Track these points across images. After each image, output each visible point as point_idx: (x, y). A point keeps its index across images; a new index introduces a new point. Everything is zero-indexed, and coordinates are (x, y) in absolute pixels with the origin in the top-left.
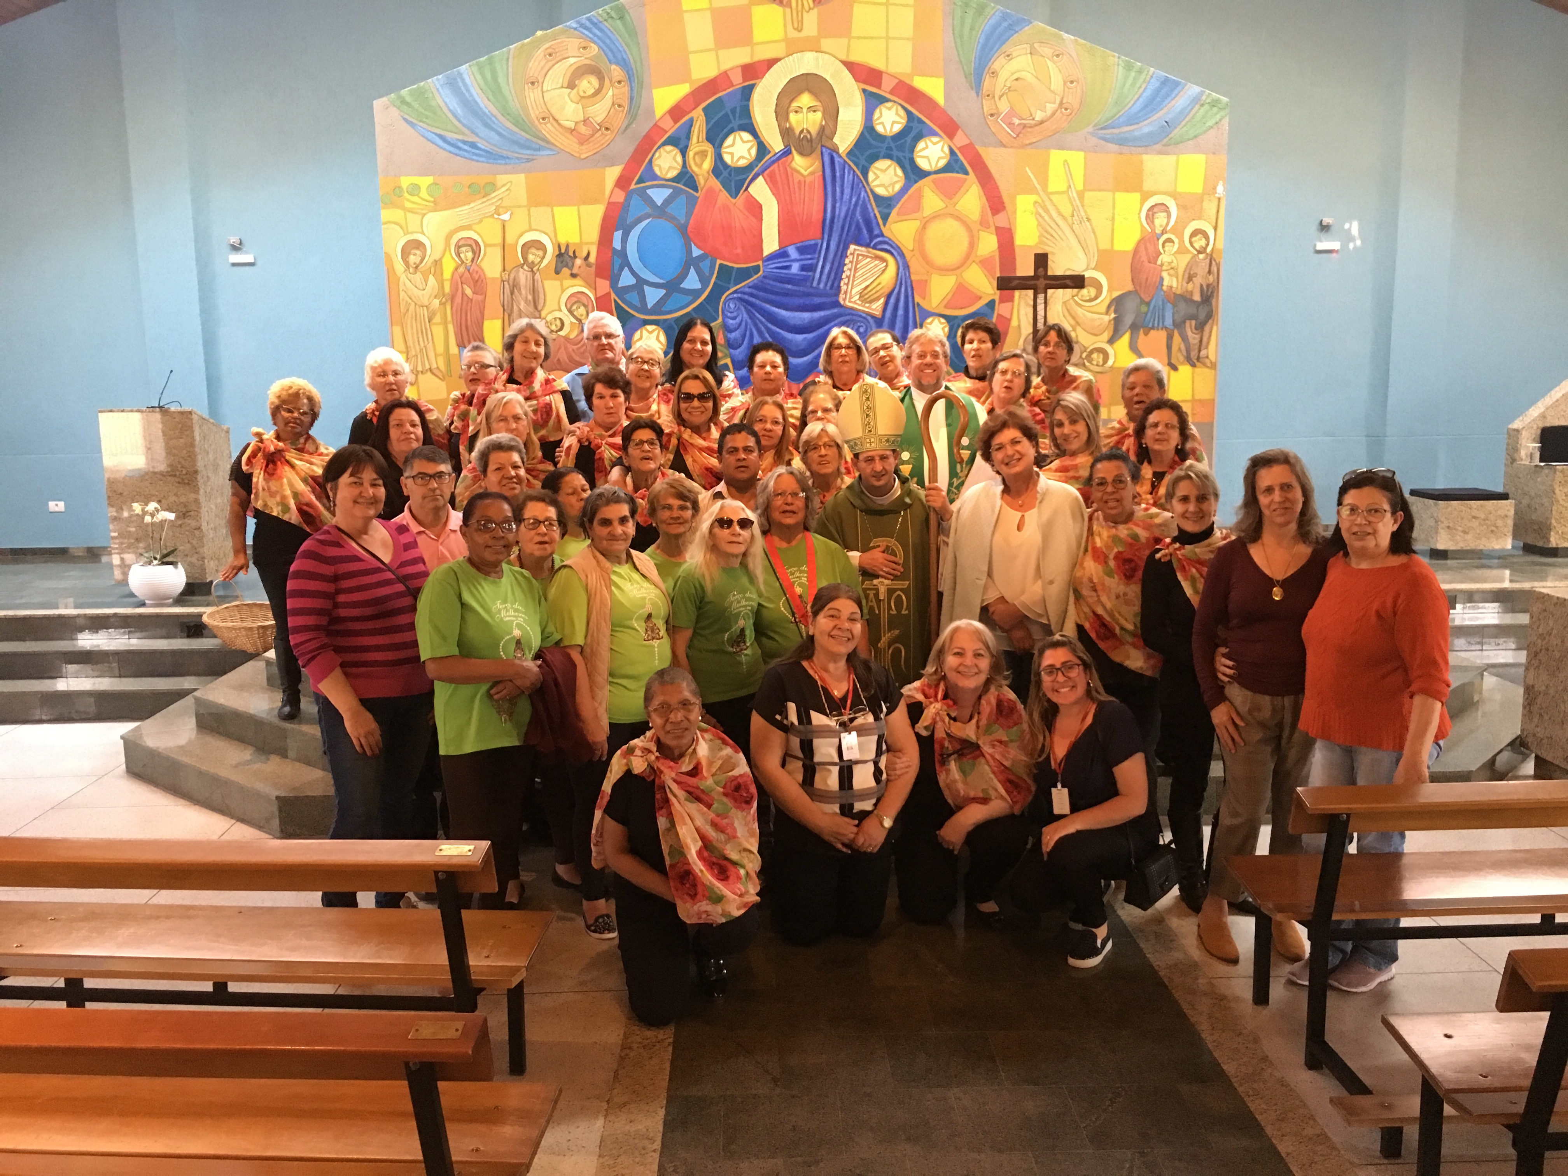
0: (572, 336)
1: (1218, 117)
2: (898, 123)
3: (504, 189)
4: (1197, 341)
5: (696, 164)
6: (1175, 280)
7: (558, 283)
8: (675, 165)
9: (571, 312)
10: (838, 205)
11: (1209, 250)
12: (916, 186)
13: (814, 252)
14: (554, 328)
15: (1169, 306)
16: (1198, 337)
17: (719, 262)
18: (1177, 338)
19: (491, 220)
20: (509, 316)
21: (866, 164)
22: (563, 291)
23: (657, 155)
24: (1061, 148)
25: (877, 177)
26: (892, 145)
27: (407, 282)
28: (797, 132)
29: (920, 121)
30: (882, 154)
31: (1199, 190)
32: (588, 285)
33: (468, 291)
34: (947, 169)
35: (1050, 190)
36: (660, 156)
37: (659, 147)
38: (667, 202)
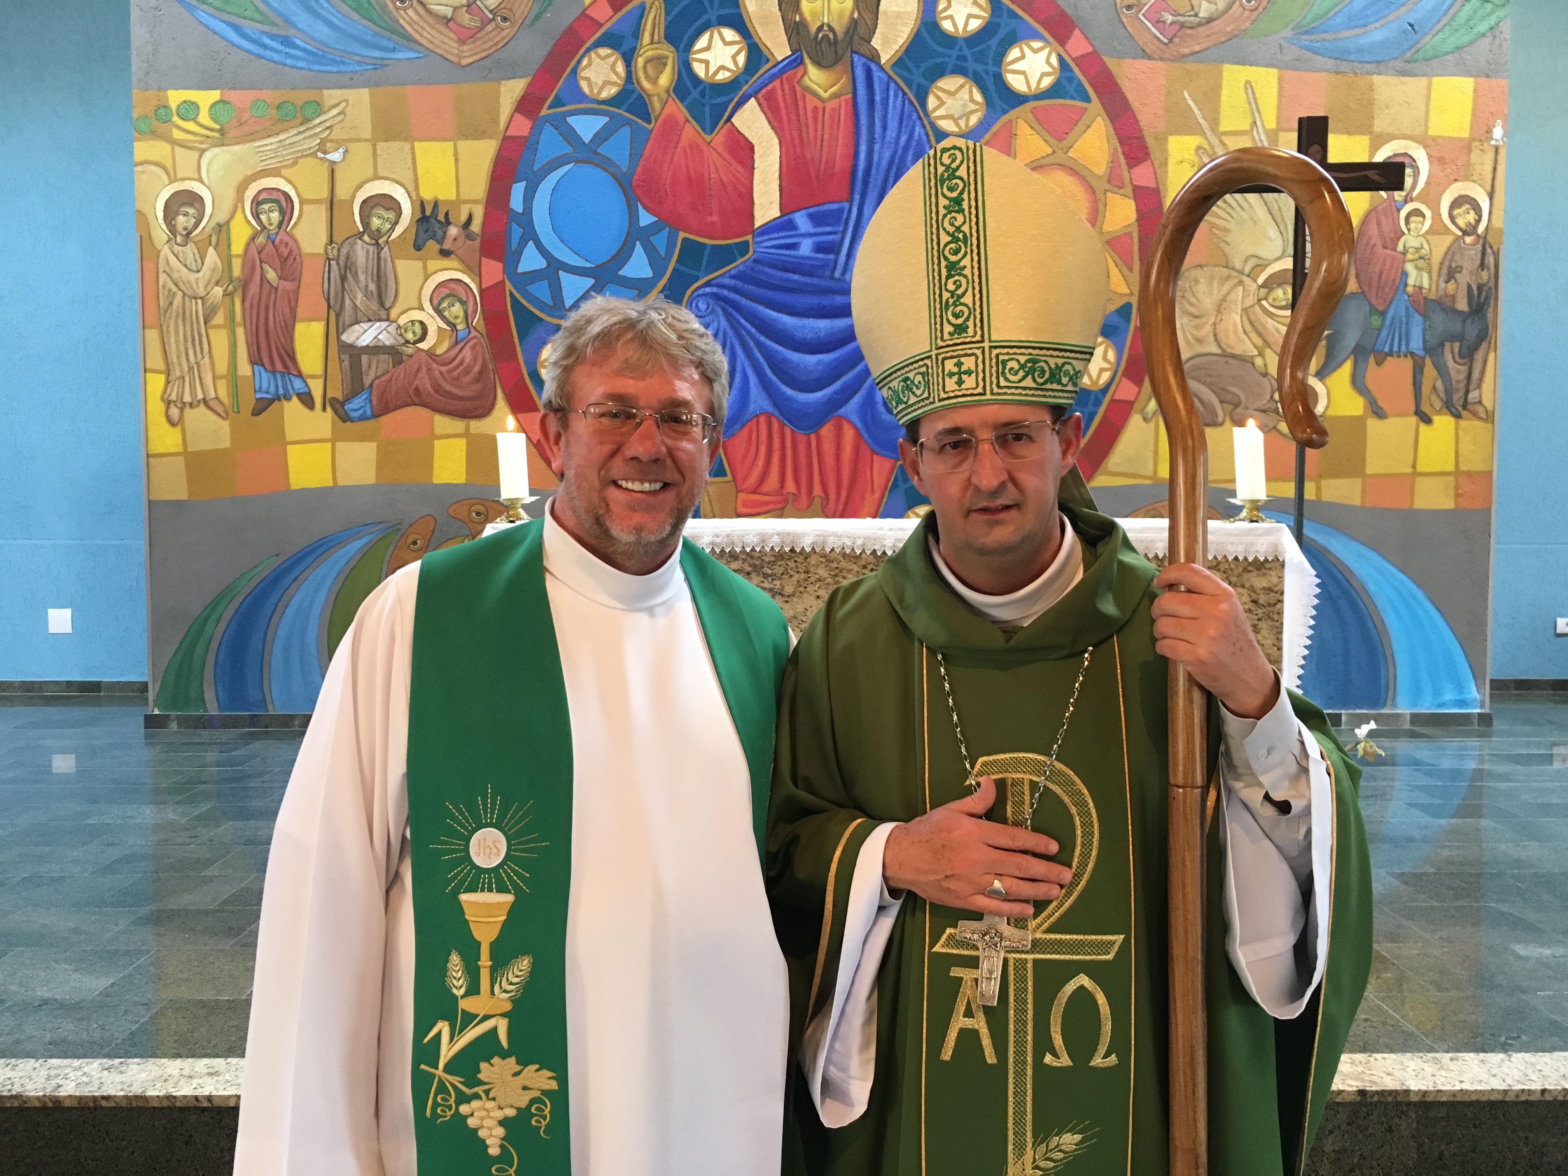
0: (440, 351)
1: (1493, 20)
2: (977, 17)
3: (334, 112)
4: (1462, 376)
5: (648, 77)
6: (1425, 276)
7: (419, 264)
8: (615, 78)
9: (439, 312)
10: (877, 147)
11: (1481, 229)
12: (1005, 118)
13: (838, 222)
14: (410, 336)
15: (1417, 319)
16: (1464, 369)
17: (682, 235)
18: (1429, 370)
19: (311, 161)
20: (338, 316)
21: (924, 82)
22: (427, 277)
23: (585, 62)
24: (1243, 62)
25: (942, 103)
26: (967, 52)
27: (172, 259)
28: (813, 29)
29: (1013, 15)
30: (950, 67)
31: (1466, 134)
32: (469, 269)
33: (271, 275)
34: (1054, 92)
35: (1222, 128)
36: (590, 64)
37: (588, 50)
38: (601, 137)
